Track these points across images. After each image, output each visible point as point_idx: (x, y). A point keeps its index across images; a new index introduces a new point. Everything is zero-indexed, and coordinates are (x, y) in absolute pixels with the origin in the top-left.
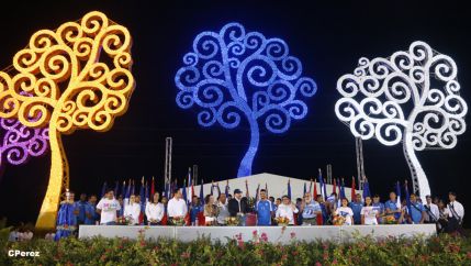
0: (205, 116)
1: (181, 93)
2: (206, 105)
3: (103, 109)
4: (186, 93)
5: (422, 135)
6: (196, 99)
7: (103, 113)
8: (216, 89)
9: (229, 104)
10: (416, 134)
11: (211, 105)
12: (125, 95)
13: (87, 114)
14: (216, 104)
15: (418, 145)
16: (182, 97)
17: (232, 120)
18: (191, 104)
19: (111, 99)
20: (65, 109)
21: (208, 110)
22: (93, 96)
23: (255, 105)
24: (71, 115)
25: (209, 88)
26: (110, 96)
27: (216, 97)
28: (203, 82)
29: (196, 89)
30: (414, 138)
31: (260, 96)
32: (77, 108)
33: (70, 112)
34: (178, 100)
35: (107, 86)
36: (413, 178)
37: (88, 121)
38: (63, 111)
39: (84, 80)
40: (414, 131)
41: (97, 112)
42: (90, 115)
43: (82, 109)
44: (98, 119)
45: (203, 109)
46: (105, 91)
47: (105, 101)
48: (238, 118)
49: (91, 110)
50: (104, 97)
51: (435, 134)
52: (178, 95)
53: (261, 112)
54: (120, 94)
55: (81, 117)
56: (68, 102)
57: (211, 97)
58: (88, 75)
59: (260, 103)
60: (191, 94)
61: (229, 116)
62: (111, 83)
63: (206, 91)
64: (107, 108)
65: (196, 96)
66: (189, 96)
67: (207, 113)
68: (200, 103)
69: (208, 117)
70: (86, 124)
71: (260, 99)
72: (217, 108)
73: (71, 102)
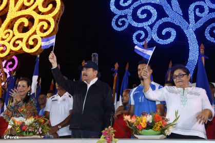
0: (140, 35)
1: (116, 17)
2: (140, 25)
3: (35, 33)
4: (121, 17)
6: (130, 20)
7: (34, 37)
8: (149, 8)
9: (164, 20)
11: (145, 25)
12: (54, 17)
13: (21, 39)
14: (150, 22)
17: (168, 35)
18: (126, 26)
19: (42, 23)
20: (4, 37)
21: (142, 29)
22: (26, 22)
23: (192, 17)
24: (9, 42)
25: (143, 8)
26: (41, 20)
27: (150, 15)
29: (129, 12)
31: (196, 7)
32: (14, 36)
33: (8, 39)
34: (113, 24)
35: (39, 13)
37: (22, 45)
38: (3, 39)
39: (20, 9)
41: (30, 36)
42: (25, 40)
43: (18, 35)
44: (31, 43)
46: (37, 17)
47: (36, 26)
48: (174, 33)
49: (25, 36)
50: (36, 21)
53: (200, 24)
54: (49, 17)
55: (17, 42)
56: (7, 31)
57: (145, 16)
58: (23, 5)
59: (198, 14)
60: (125, 16)
61: (164, 32)
62: (41, 9)
63: (139, 12)
64: (38, 31)
65: (130, 18)
66: (124, 19)
67: (142, 32)
68: (135, 24)
69: (143, 36)
70: (21, 49)
71: (197, 10)
72: (151, 26)
73: (9, 30)
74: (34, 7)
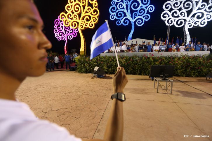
0: (118, 22)
2: (119, 19)
3: (92, 22)
4: (113, 15)
5: (193, 22)
7: (92, 23)
8: (121, 13)
9: (126, 17)
11: (120, 18)
12: (97, 17)
13: (87, 24)
15: (190, 26)
17: (126, 23)
18: (114, 19)
19: (94, 19)
20: (82, 23)
21: (119, 20)
22: (88, 18)
23: (133, 17)
24: (84, 24)
25: (119, 13)
26: (93, 17)
28: (118, 11)
29: (115, 13)
30: (189, 24)
31: (135, 14)
32: (85, 22)
33: (83, 23)
34: (110, 18)
35: (92, 14)
36: (185, 38)
37: (88, 26)
38: (81, 23)
39: (85, 13)
40: (190, 21)
41: (90, 23)
42: (89, 24)
44: (91, 25)
46: (92, 16)
47: (92, 19)
48: (128, 22)
50: (92, 18)
51: (198, 22)
52: (110, 16)
53: (135, 19)
54: (96, 16)
55: (86, 25)
56: (82, 20)
58: (86, 11)
59: (135, 16)
62: (93, 13)
64: (93, 21)
65: (115, 16)
68: (117, 18)
70: (88, 27)
72: (122, 19)
74: (90, 12)
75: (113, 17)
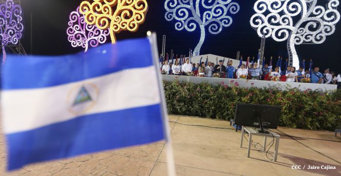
0: (178, 25)
1: (167, 13)
2: (179, 19)
3: (133, 20)
4: (170, 13)
5: (302, 35)
6: (174, 16)
7: (133, 22)
8: (185, 10)
9: (191, 18)
10: (298, 35)
11: (182, 19)
12: (144, 13)
13: (126, 23)
14: (184, 19)
15: (297, 41)
16: (168, 14)
17: (192, 27)
18: (172, 19)
19: (137, 15)
20: (116, 20)
21: (180, 21)
22: (128, 14)
23: (204, 19)
24: (119, 23)
25: (181, 10)
27: (184, 14)
28: (179, 7)
29: (175, 10)
30: (296, 37)
31: (207, 14)
32: (121, 20)
34: (166, 17)
35: (135, 8)
36: (289, 60)
37: (127, 26)
39: (124, 5)
40: (297, 33)
41: (131, 22)
42: (128, 23)
43: (124, 20)
44: (132, 26)
45: (178, 21)
46: (134, 11)
47: (134, 17)
48: (195, 26)
49: (128, 21)
50: (134, 14)
51: (311, 35)
52: (166, 14)
53: (206, 24)
54: (141, 12)
55: (124, 24)
56: (117, 17)
57: (182, 14)
58: (126, 2)
59: (207, 18)
60: (172, 13)
61: (190, 25)
63: (179, 12)
64: (135, 20)
65: (174, 14)
66: (171, 14)
67: (180, 23)
68: (177, 18)
69: (180, 26)
70: (126, 28)
71: (207, 15)
72: (185, 21)
73: (119, 17)
74: (132, 5)
75: (171, 16)
